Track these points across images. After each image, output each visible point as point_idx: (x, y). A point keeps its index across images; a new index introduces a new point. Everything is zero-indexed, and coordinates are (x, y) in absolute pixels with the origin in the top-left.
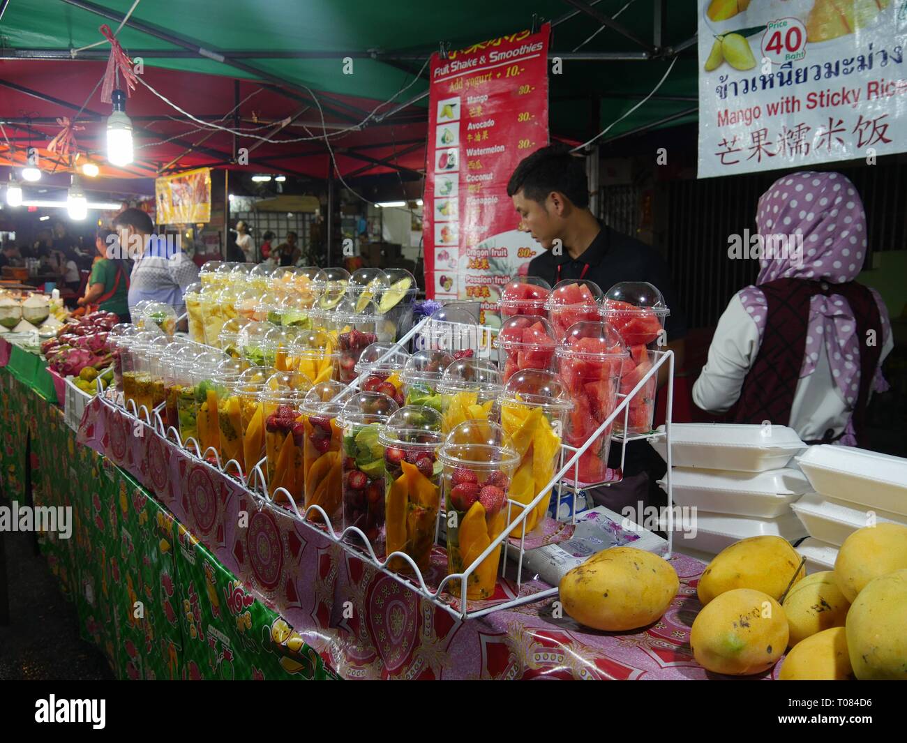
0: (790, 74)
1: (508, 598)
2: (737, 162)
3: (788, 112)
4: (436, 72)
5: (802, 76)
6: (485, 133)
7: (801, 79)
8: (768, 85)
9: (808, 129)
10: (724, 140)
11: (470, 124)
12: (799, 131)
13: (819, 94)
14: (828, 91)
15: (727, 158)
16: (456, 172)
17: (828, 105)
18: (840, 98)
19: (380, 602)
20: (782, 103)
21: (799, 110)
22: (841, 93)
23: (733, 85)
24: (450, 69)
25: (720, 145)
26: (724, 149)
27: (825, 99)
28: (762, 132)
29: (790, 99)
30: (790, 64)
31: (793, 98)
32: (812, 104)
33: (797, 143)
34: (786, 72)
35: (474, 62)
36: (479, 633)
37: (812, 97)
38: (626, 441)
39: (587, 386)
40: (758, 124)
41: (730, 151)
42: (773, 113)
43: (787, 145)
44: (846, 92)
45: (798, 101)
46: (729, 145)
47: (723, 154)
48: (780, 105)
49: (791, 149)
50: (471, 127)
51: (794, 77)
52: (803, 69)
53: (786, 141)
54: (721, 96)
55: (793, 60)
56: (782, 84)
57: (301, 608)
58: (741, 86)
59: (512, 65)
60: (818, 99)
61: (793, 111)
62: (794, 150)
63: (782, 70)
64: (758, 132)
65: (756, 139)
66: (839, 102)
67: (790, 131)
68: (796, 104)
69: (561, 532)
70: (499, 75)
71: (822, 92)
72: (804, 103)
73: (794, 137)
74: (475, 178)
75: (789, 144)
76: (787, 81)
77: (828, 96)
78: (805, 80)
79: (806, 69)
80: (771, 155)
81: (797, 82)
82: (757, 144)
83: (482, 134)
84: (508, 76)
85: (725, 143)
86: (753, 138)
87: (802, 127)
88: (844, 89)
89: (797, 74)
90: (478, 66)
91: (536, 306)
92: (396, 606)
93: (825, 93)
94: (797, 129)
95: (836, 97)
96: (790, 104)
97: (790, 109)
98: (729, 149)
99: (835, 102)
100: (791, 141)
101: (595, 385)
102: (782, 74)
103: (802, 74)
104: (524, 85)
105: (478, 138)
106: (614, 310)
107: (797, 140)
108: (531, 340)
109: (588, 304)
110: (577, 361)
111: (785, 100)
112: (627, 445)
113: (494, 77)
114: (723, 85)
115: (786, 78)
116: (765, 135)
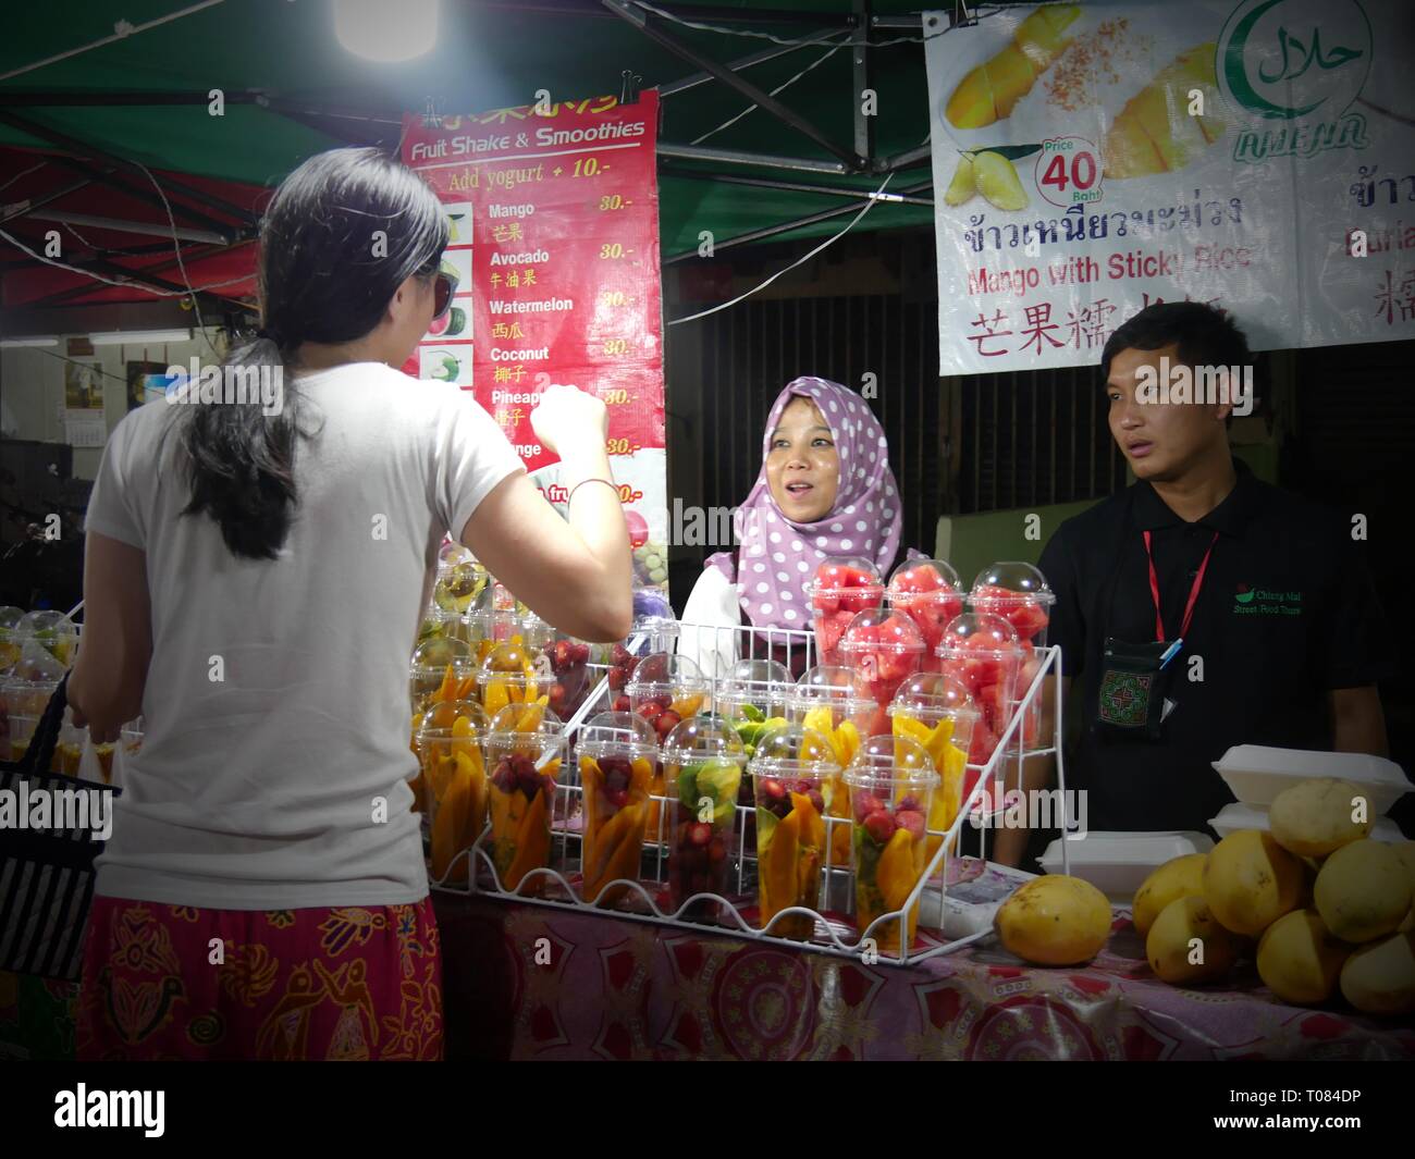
0: (1081, 222)
1: (929, 945)
2: (1005, 352)
3: (1082, 280)
4: (415, 152)
5: (1099, 228)
6: (529, 274)
7: (1098, 232)
8: (1049, 237)
9: (1114, 308)
10: (981, 316)
11: (496, 255)
12: (1100, 310)
13: (1126, 257)
14: (1139, 253)
15: (987, 346)
16: (467, 342)
17: (1140, 275)
18: (1157, 266)
19: (736, 993)
20: (1072, 266)
21: (1097, 278)
22: (1157, 257)
23: (993, 232)
24: (449, 148)
25: (975, 324)
26: (981, 331)
27: (1135, 265)
28: (1043, 309)
29: (1084, 261)
30: (1081, 207)
31: (1088, 258)
32: (1116, 272)
33: (1098, 328)
34: (1075, 218)
35: (504, 143)
36: (913, 985)
37: (1116, 261)
38: (1022, 757)
39: (984, 690)
40: (1035, 297)
41: (992, 334)
42: (1059, 281)
43: (1081, 331)
44: (1164, 259)
45: (1096, 265)
46: (990, 324)
47: (980, 338)
48: (1068, 268)
49: (1089, 336)
50: (496, 259)
51: (1087, 228)
52: (1100, 217)
53: (1081, 325)
54: (974, 246)
55: (1084, 202)
56: (1070, 237)
57: (569, 1044)
58: (1007, 236)
59: (585, 157)
60: (1125, 264)
61: (1088, 280)
62: (1093, 339)
63: (1070, 216)
64: (1036, 308)
65: (1033, 319)
66: (1155, 270)
67: (1085, 311)
68: (1093, 269)
69: (967, 870)
70: (558, 171)
71: (1130, 255)
72: (1105, 268)
73: (1092, 319)
74: (508, 356)
75: (1085, 330)
76: (1077, 234)
77: (1139, 260)
78: (1104, 234)
79: (1105, 217)
80: (1058, 345)
81: (1092, 235)
82: (1035, 326)
83: (522, 276)
84: (576, 174)
85: (983, 322)
86: (1029, 316)
87: (1103, 305)
88: (1161, 252)
89: (1092, 224)
90: (513, 150)
91: (865, 597)
92: (766, 991)
93: (1136, 256)
94: (1096, 307)
95: (1150, 263)
96: (1084, 269)
97: (1084, 276)
98: (990, 330)
99: (1150, 270)
100: (1087, 325)
101: (991, 689)
102: (1069, 221)
103: (1099, 224)
104: (611, 195)
105: (514, 281)
106: (989, 599)
107: (1097, 324)
108: (894, 639)
109: (945, 591)
110: (972, 661)
111: (1076, 261)
112: (1024, 762)
113: (548, 173)
114: (976, 229)
115: (1075, 229)
116: (1048, 312)
